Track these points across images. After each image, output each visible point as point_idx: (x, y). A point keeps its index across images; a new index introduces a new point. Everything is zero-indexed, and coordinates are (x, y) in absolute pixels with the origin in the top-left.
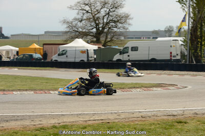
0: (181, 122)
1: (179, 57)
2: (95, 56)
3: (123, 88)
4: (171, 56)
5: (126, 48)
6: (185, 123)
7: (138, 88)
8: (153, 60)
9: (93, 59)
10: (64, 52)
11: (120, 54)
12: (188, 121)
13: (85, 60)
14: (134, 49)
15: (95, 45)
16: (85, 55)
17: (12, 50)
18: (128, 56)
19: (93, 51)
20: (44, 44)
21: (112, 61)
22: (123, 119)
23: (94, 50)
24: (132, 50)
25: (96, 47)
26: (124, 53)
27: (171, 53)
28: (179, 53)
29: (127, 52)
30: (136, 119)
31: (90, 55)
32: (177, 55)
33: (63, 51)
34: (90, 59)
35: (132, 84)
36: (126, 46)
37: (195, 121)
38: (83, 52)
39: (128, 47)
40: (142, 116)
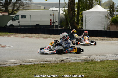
1: (57, 24)
4: (51, 23)
8: (37, 25)
11: (12, 21)
18: (19, 22)
21: (6, 26)
26: (15, 20)
27: (51, 20)
28: (57, 20)
29: (18, 19)
32: (56, 22)
36: (17, 14)
39: (19, 15)
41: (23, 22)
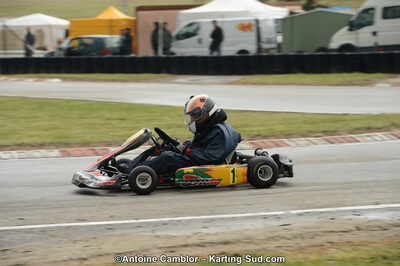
2: (280, 39)
3: (334, 133)
5: (366, 11)
7: (378, 129)
9: (273, 46)
10: (191, 30)
11: (350, 30)
13: (252, 49)
14: (389, 13)
15: (282, 6)
16: (251, 36)
17: (50, 27)
18: (374, 33)
19: (272, 24)
20: (140, 9)
22: (295, 237)
23: (277, 21)
24: (385, 17)
25: (282, 12)
26: (361, 26)
29: (370, 23)
31: (264, 36)
33: (191, 25)
34: (265, 46)
36: (366, 5)
38: (245, 27)
39: (372, 9)
40: (358, 229)
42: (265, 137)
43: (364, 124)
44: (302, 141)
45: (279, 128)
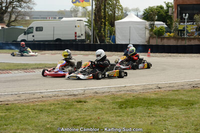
0: (80, 102)
1: (83, 37)
3: (26, 69)
4: (76, 36)
5: (30, 28)
6: (85, 102)
8: (58, 40)
11: (25, 34)
12: (88, 100)
14: (38, 29)
18: (33, 36)
21: (16, 41)
22: (23, 100)
24: (37, 30)
26: (28, 33)
27: (76, 33)
28: (84, 33)
29: (32, 33)
30: (36, 100)
32: (82, 35)
35: (36, 64)
36: (30, 26)
37: (94, 100)
39: (33, 27)
40: (43, 97)
41: (38, 36)
42: (3, 70)
43: (36, 66)
44: (16, 72)
45: (6, 67)
